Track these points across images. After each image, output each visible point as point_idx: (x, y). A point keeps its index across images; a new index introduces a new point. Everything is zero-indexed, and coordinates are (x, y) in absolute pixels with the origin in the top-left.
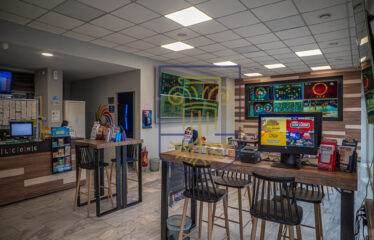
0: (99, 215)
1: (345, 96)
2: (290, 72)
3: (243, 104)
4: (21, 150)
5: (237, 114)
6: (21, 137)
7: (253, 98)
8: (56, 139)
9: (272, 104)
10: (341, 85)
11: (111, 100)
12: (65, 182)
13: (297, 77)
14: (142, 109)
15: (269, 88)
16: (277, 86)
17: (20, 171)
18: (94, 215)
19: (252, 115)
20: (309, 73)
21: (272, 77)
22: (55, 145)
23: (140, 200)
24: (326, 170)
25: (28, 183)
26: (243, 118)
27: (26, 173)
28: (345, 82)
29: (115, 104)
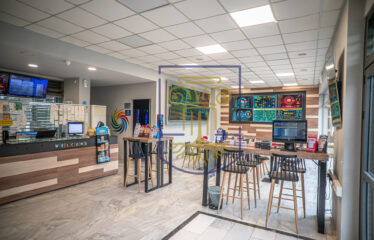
0: (146, 191)
1: (308, 106)
2: (266, 86)
3: (227, 110)
4: (77, 144)
5: (222, 119)
6: (75, 134)
7: (236, 105)
8: (100, 137)
9: (251, 111)
10: (305, 97)
11: (127, 105)
12: (105, 170)
13: (272, 91)
14: (157, 113)
15: (249, 98)
16: (255, 97)
17: (75, 161)
18: (143, 191)
19: (235, 119)
20: (281, 88)
21: (252, 89)
22: (99, 141)
23: (170, 182)
24: (311, 151)
25: (82, 170)
26: (227, 122)
27: (80, 163)
28: (308, 96)
29: (131, 109)
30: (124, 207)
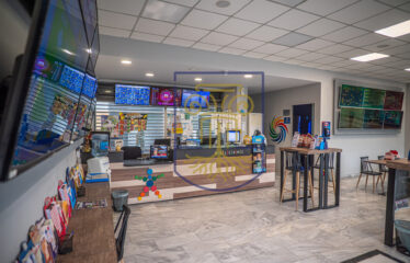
0: (305, 210)
8: (256, 146)
11: (286, 112)
12: (261, 182)
14: (322, 120)
18: (301, 210)
22: (255, 151)
23: (337, 204)
29: (291, 116)
30: (278, 223)
